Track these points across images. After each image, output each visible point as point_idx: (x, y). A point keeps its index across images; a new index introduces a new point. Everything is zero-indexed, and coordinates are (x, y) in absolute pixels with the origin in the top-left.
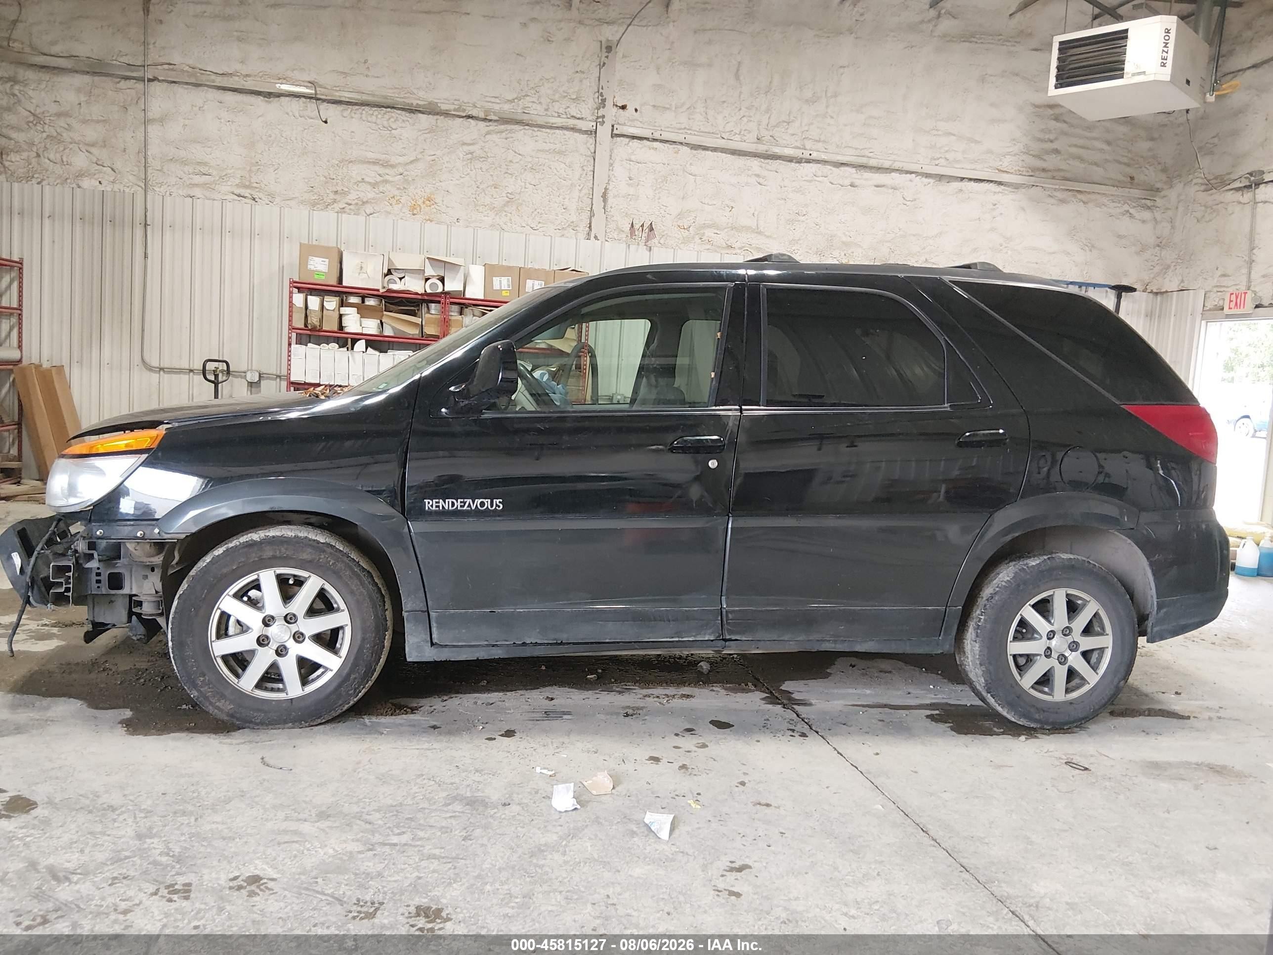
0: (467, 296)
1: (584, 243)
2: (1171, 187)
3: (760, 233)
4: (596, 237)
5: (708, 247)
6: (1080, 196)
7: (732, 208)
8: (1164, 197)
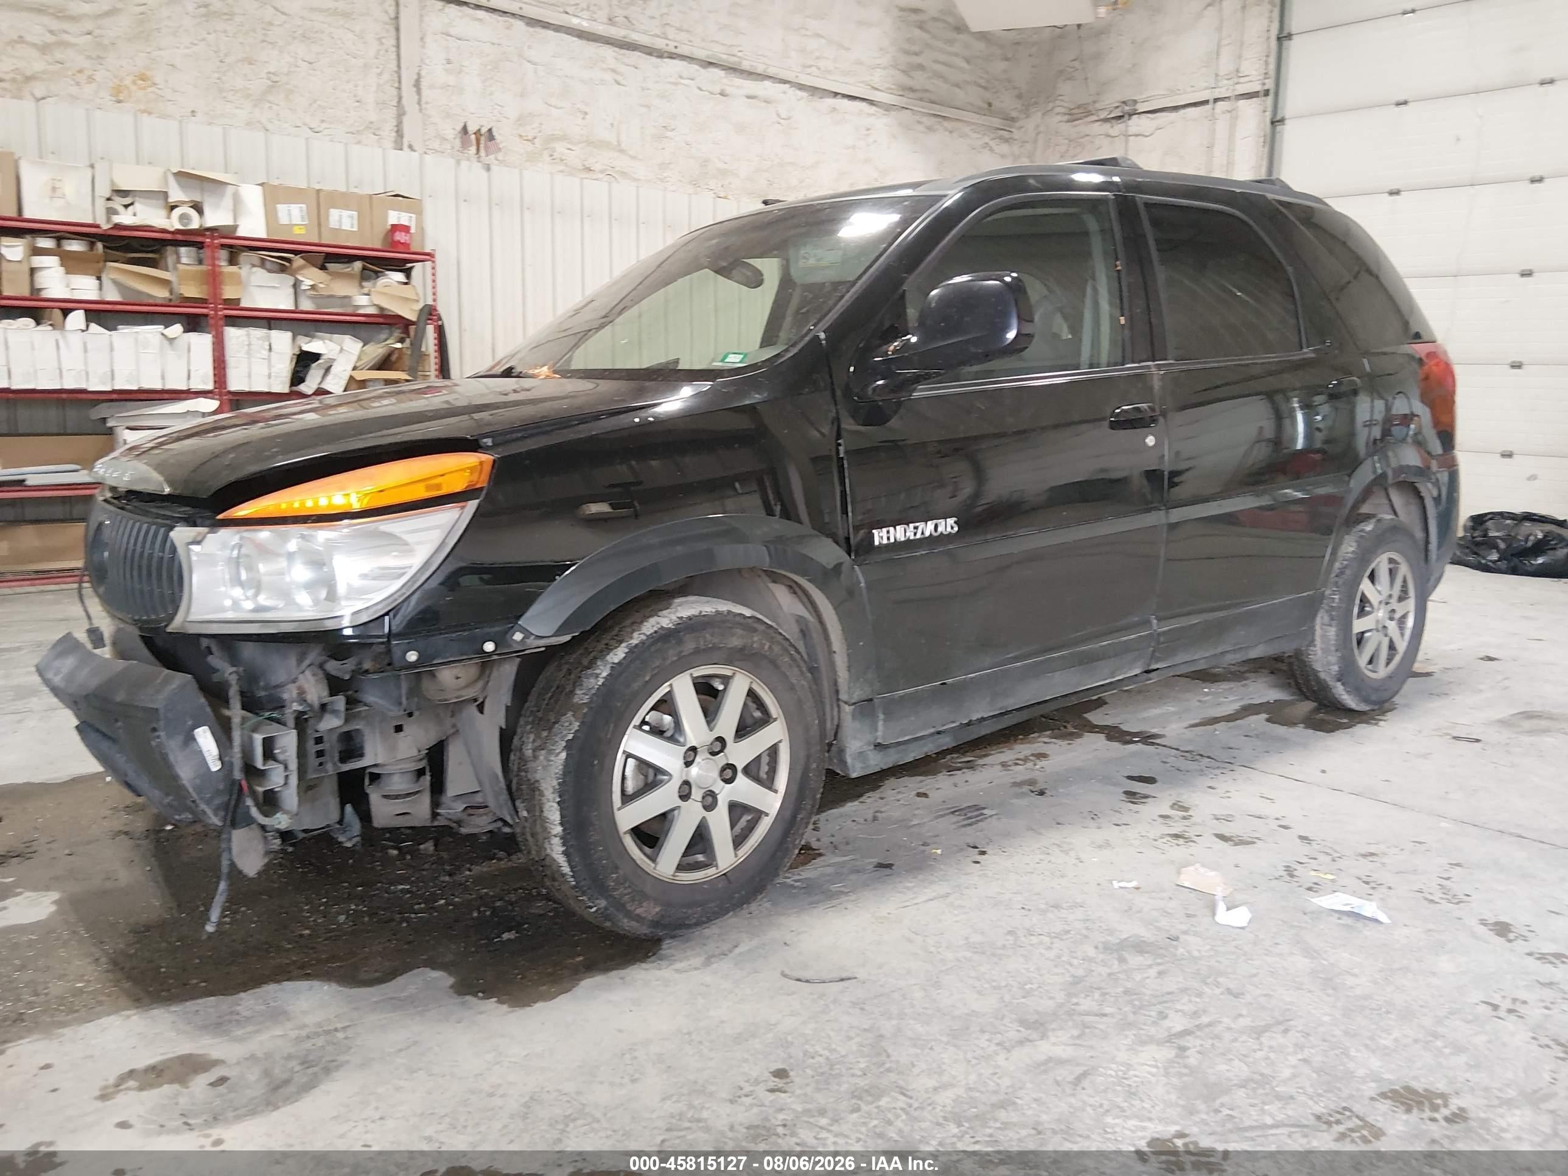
0: (241, 233)
1: (393, 154)
2: (1028, 117)
3: (622, 151)
4: (411, 147)
5: (562, 168)
6: (946, 124)
7: (586, 113)
8: (1021, 127)
